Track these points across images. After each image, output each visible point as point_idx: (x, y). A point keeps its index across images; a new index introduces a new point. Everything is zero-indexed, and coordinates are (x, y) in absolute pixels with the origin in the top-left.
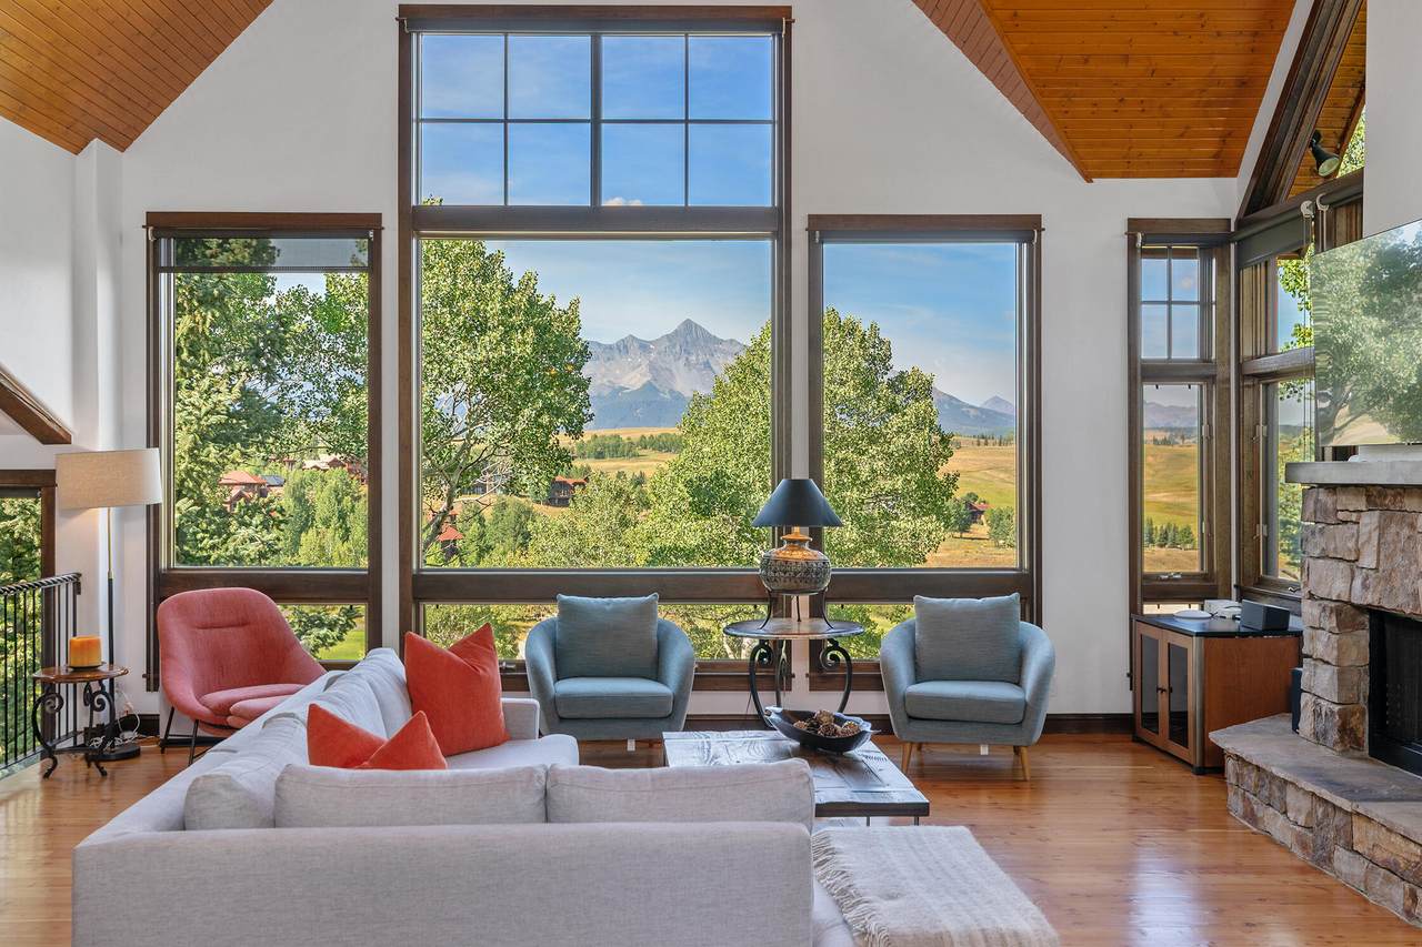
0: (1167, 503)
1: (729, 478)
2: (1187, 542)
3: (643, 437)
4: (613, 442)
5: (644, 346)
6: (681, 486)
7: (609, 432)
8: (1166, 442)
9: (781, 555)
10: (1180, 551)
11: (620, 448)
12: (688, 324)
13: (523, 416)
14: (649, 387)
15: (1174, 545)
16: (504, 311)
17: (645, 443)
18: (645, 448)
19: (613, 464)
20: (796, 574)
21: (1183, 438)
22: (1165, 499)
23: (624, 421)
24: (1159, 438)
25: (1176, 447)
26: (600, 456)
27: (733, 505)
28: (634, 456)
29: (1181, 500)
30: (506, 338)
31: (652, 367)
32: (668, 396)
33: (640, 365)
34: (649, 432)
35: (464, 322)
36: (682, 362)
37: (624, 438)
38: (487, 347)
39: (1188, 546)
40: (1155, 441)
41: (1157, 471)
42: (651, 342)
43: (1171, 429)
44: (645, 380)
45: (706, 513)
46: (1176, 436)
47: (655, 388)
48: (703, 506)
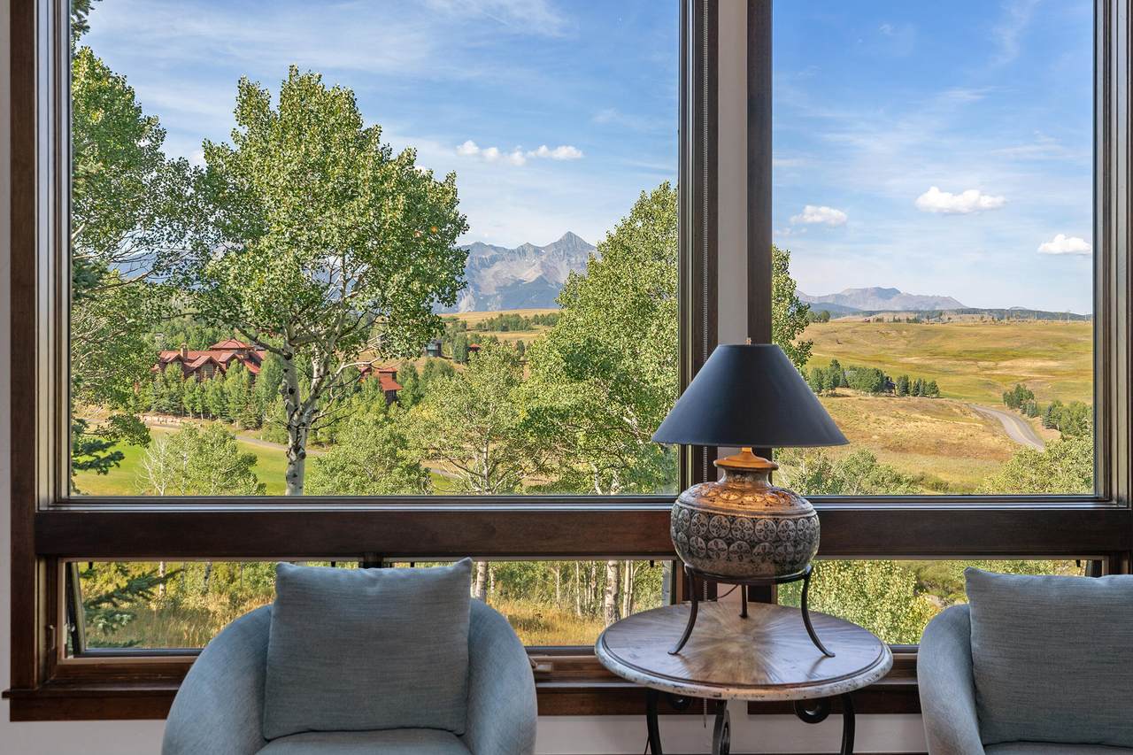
0: (915, 364)
1: (601, 345)
2: (933, 393)
3: (536, 316)
4: (514, 319)
5: (537, 251)
6: (556, 352)
7: (511, 312)
8: (916, 321)
9: (719, 504)
10: (928, 399)
11: (520, 324)
12: (569, 234)
13: (392, 282)
14: (541, 281)
15: (924, 395)
16: (375, 179)
17: (537, 320)
18: (538, 324)
19: (514, 335)
20: (753, 544)
21: (928, 318)
22: (916, 362)
23: (522, 304)
24: (911, 318)
25: (924, 325)
26: (505, 329)
27: (604, 370)
28: (530, 329)
29: (928, 362)
30: (376, 204)
31: (543, 265)
32: (555, 287)
33: (534, 264)
34: (540, 312)
35: (334, 189)
36: (565, 262)
37: (522, 316)
38: (356, 213)
39: (934, 396)
40: (908, 319)
41: (910, 342)
42: (543, 248)
43: (919, 312)
44: (538, 275)
45: (579, 378)
46: (923, 317)
47: (545, 281)
48: (576, 371)
